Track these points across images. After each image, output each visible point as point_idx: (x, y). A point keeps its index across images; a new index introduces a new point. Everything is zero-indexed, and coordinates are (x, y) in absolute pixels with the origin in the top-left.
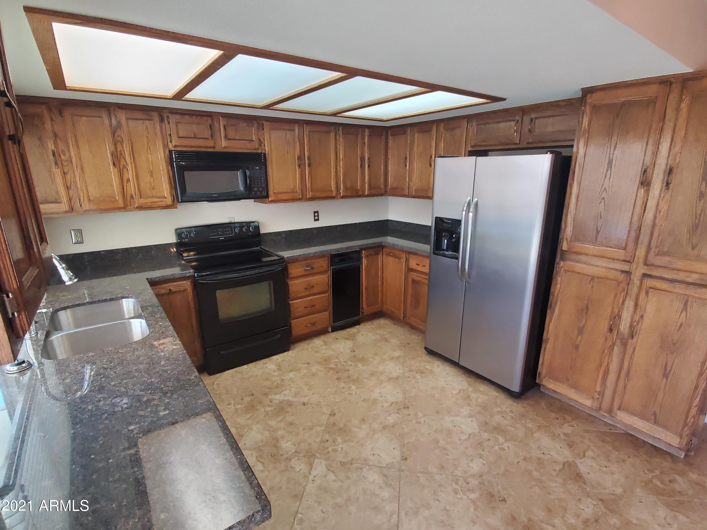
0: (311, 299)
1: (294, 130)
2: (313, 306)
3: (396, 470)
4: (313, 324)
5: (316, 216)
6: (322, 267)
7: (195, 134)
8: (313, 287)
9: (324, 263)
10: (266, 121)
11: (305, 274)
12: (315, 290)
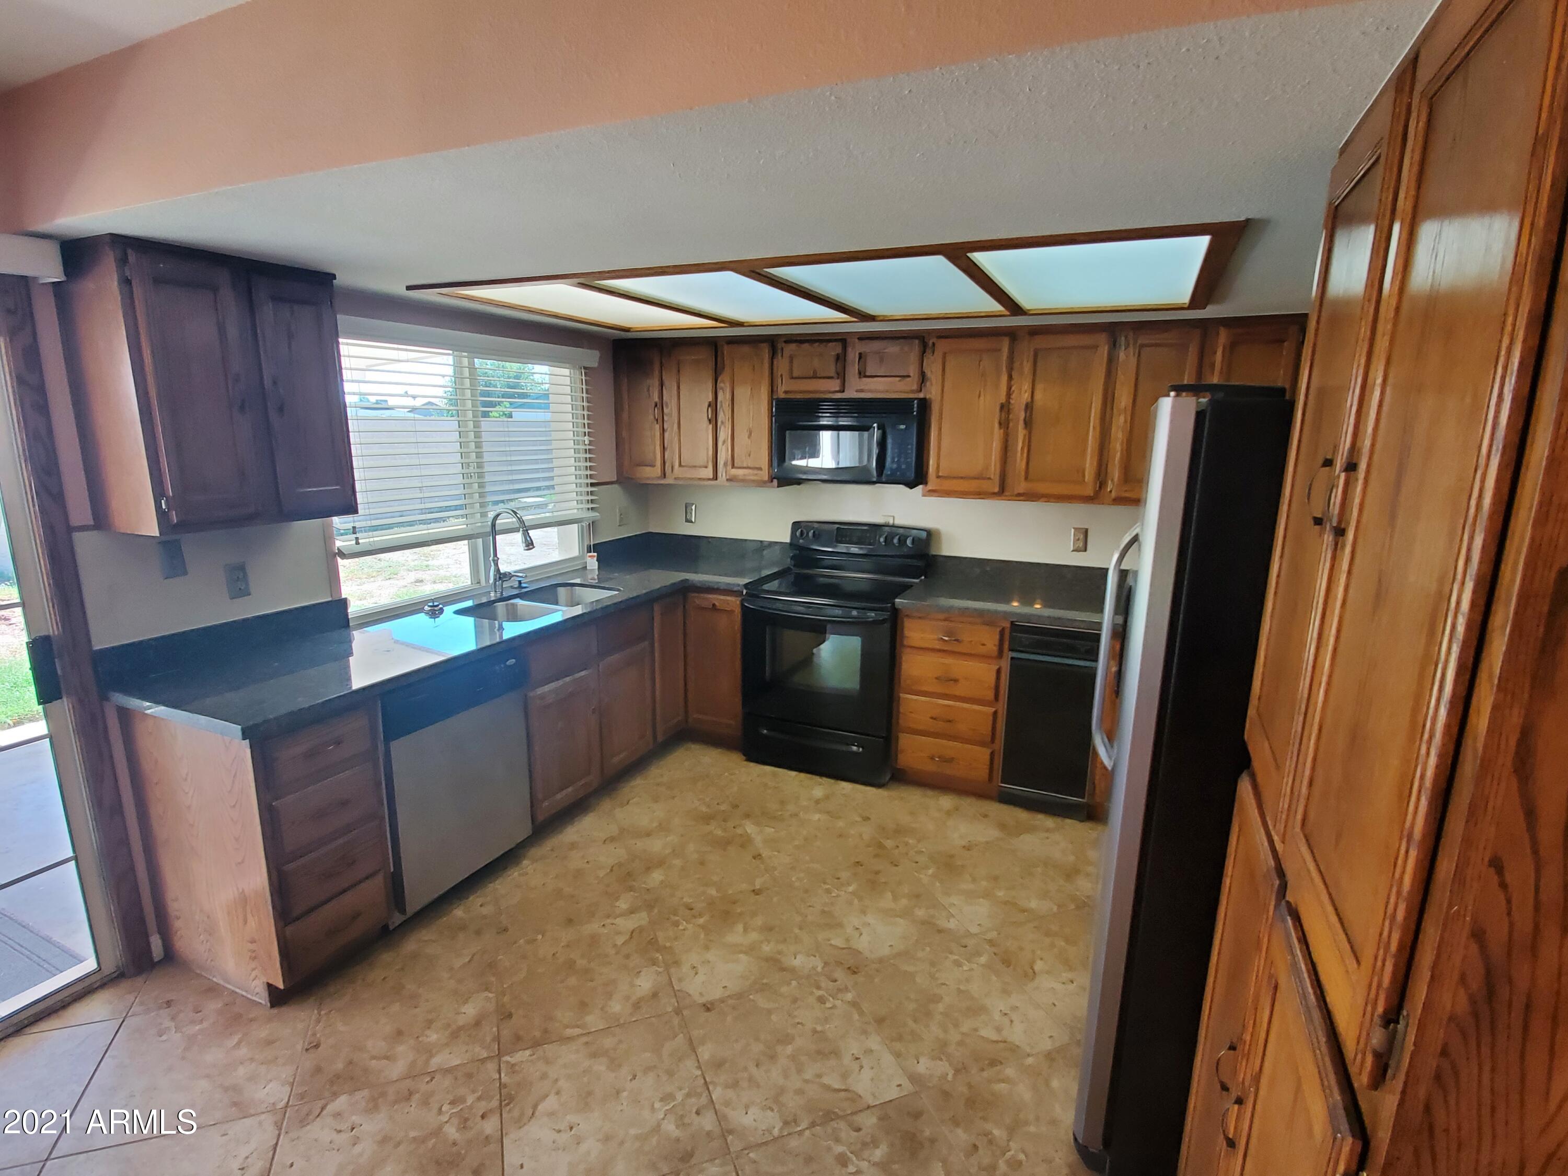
0: (949, 706)
1: (1000, 350)
2: (950, 721)
3: (676, 1004)
4: (951, 760)
5: (1083, 540)
6: (983, 645)
7: (815, 372)
8: (956, 681)
9: (989, 640)
10: (940, 337)
11: (938, 647)
12: (959, 690)
